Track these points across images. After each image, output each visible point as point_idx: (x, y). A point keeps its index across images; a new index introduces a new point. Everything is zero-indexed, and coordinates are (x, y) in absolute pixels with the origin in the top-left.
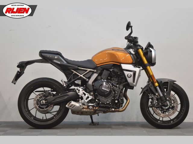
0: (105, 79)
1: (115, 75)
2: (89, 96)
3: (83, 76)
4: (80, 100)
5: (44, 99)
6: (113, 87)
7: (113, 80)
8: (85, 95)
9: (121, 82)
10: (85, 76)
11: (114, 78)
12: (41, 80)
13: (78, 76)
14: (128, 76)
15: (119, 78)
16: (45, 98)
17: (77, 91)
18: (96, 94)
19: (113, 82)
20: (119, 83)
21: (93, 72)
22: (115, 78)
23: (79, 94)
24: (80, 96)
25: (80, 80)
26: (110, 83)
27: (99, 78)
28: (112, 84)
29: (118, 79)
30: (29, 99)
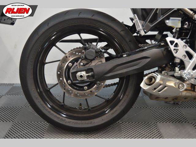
4: (177, 69)
5: (84, 65)
8: (191, 57)
12: (76, 16)
16: (87, 64)
17: (172, 47)
23: (175, 55)
24: (177, 61)
25: (180, 19)
30: (47, 61)
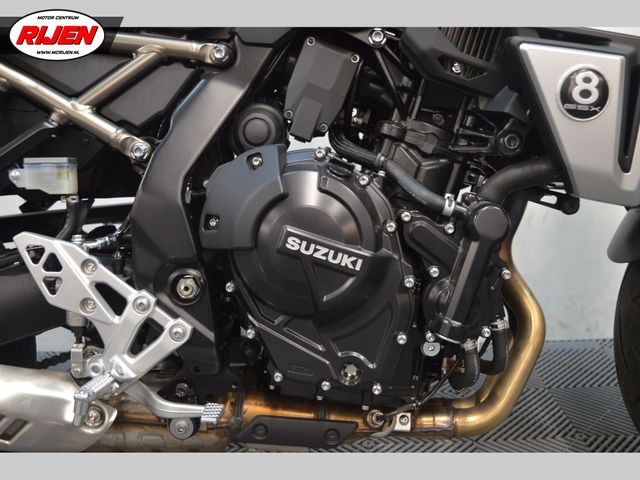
0: (318, 133)
1: (413, 93)
2: (160, 316)
3: (99, 108)
6: (400, 222)
7: (398, 139)
8: (117, 303)
9: (469, 156)
10: (120, 108)
11: (404, 116)
13: (46, 109)
14: (565, 96)
15: (449, 113)
17: (38, 272)
18: (230, 287)
19: (398, 163)
20: (448, 169)
21: (200, 70)
22: (410, 123)
23: (53, 300)
26: (370, 167)
27: (261, 120)
28: (390, 185)
29: (447, 128)
